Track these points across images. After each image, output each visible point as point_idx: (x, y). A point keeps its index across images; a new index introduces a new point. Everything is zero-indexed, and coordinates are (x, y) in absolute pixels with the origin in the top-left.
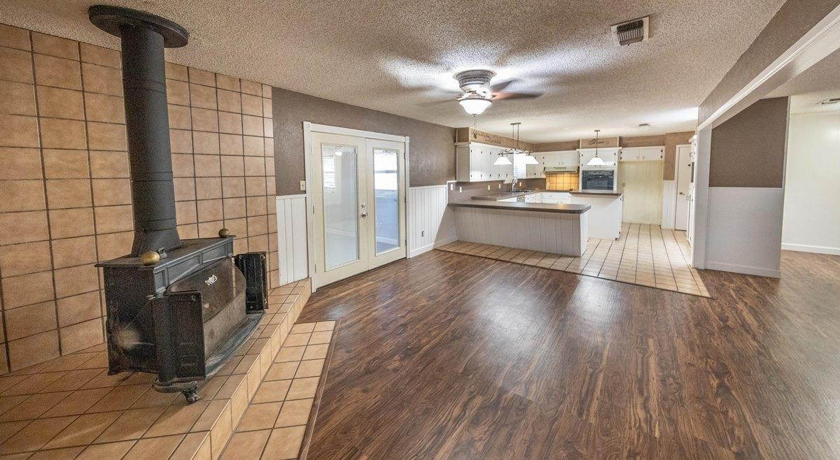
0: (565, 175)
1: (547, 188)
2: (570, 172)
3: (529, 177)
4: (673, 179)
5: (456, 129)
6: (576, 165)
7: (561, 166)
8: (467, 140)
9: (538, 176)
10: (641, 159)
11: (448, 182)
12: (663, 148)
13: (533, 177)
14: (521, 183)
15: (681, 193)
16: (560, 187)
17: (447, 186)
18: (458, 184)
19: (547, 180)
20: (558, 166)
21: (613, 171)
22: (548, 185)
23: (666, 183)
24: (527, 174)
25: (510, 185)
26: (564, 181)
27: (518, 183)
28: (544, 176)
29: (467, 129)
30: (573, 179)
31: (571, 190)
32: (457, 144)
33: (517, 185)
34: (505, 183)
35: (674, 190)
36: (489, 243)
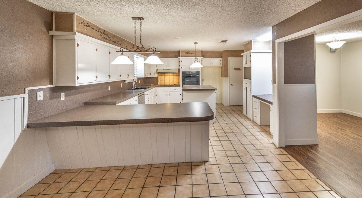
0: (170, 74)
1: (159, 84)
2: (174, 73)
3: (147, 76)
4: (228, 77)
5: (52, 13)
6: (177, 67)
7: (168, 68)
8: (71, 29)
9: (152, 76)
10: (212, 65)
11: (27, 89)
12: (221, 59)
13: (149, 76)
14: (140, 81)
15: (232, 85)
16: (167, 83)
17: (26, 95)
18: (56, 90)
19: (159, 78)
20: (166, 68)
21: (199, 72)
22: (159, 81)
23: (224, 79)
24: (145, 74)
25: (131, 83)
26: (170, 79)
27: (138, 81)
28: (156, 75)
29: (71, 15)
30: (176, 78)
31: (175, 85)
32: (54, 33)
33: (137, 83)
34: (127, 82)
35: (229, 82)
36: (105, 165)
